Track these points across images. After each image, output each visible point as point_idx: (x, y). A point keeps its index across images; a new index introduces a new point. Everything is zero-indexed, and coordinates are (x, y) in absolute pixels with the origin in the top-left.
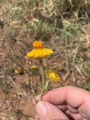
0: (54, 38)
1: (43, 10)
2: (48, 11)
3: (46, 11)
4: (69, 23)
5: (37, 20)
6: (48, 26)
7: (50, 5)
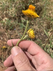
0: (17, 28)
1: (9, 13)
2: (12, 13)
3: (11, 14)
4: (25, 20)
5: (6, 19)
6: (14, 22)
7: (13, 10)
